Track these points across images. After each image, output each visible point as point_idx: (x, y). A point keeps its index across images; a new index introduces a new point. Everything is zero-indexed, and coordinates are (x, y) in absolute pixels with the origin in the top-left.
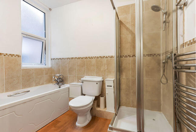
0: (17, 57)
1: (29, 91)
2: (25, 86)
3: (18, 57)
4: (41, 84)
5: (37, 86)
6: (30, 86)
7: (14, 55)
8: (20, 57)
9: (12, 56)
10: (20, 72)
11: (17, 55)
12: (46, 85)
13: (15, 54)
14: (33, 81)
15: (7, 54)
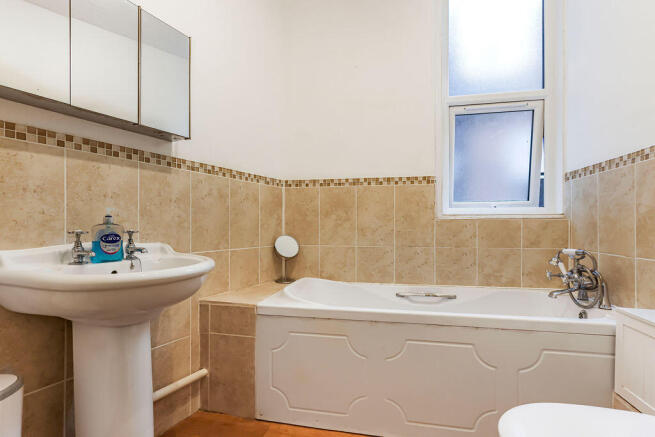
0: (424, 183)
1: (455, 297)
2: (445, 278)
3: (428, 182)
4: (504, 280)
5: (489, 285)
6: (462, 279)
7: (416, 178)
8: (433, 181)
9: (412, 182)
10: (433, 230)
11: (424, 178)
12: (527, 290)
13: (420, 175)
14: (475, 263)
15: (400, 179)
